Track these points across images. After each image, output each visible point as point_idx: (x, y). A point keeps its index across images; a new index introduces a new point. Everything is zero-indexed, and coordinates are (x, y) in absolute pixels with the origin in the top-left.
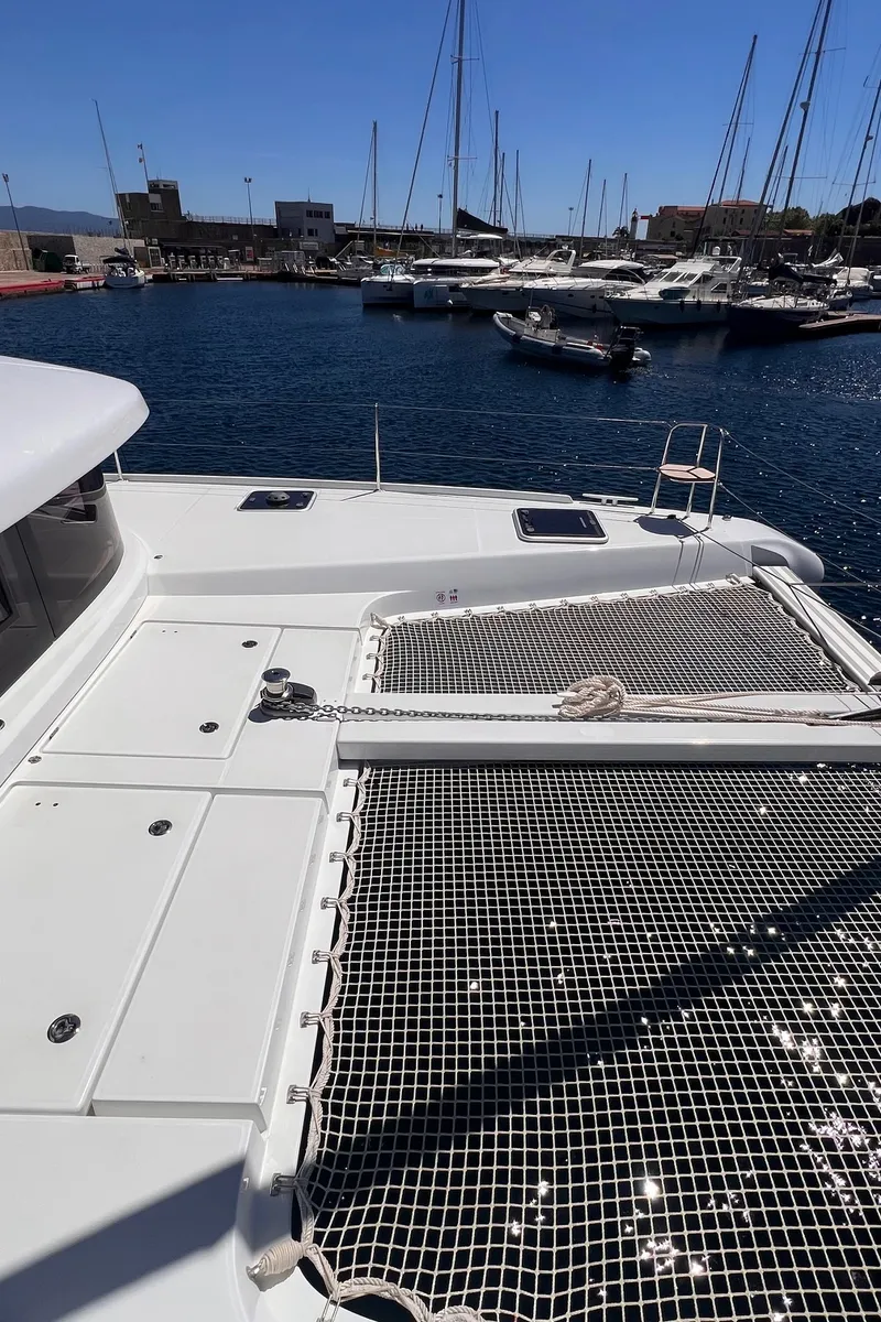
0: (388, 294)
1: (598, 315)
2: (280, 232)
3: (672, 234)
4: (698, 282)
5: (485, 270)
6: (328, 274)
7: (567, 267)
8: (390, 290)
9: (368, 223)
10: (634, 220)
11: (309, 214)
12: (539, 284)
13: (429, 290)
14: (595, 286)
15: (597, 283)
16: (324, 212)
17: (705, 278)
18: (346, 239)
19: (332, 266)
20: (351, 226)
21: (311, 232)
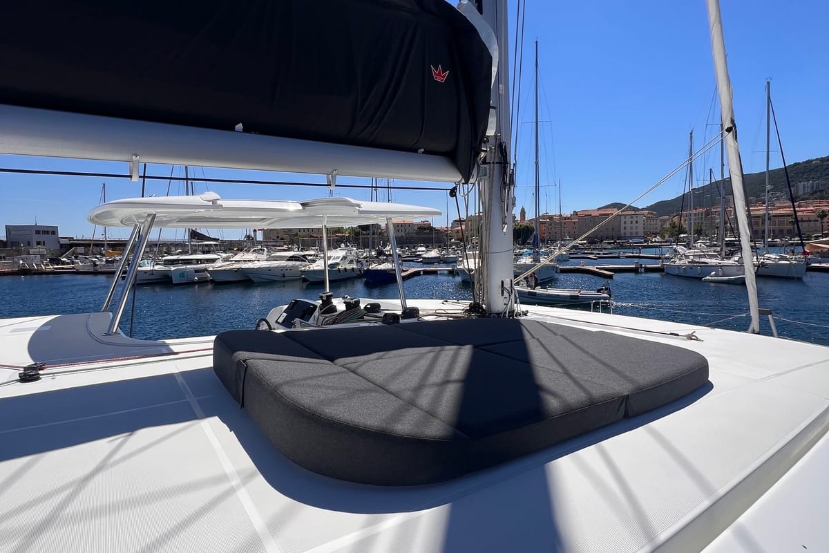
0: (151, 277)
1: (285, 278)
2: (9, 244)
3: (278, 237)
4: (342, 260)
5: (213, 261)
6: (63, 268)
7: (265, 256)
8: (153, 274)
9: (101, 238)
10: (255, 231)
11: (38, 232)
12: (250, 265)
13: (182, 273)
14: (282, 265)
15: (283, 263)
16: (53, 231)
17: (345, 258)
18: (70, 246)
19: (63, 263)
20: (71, 239)
21: (38, 243)
